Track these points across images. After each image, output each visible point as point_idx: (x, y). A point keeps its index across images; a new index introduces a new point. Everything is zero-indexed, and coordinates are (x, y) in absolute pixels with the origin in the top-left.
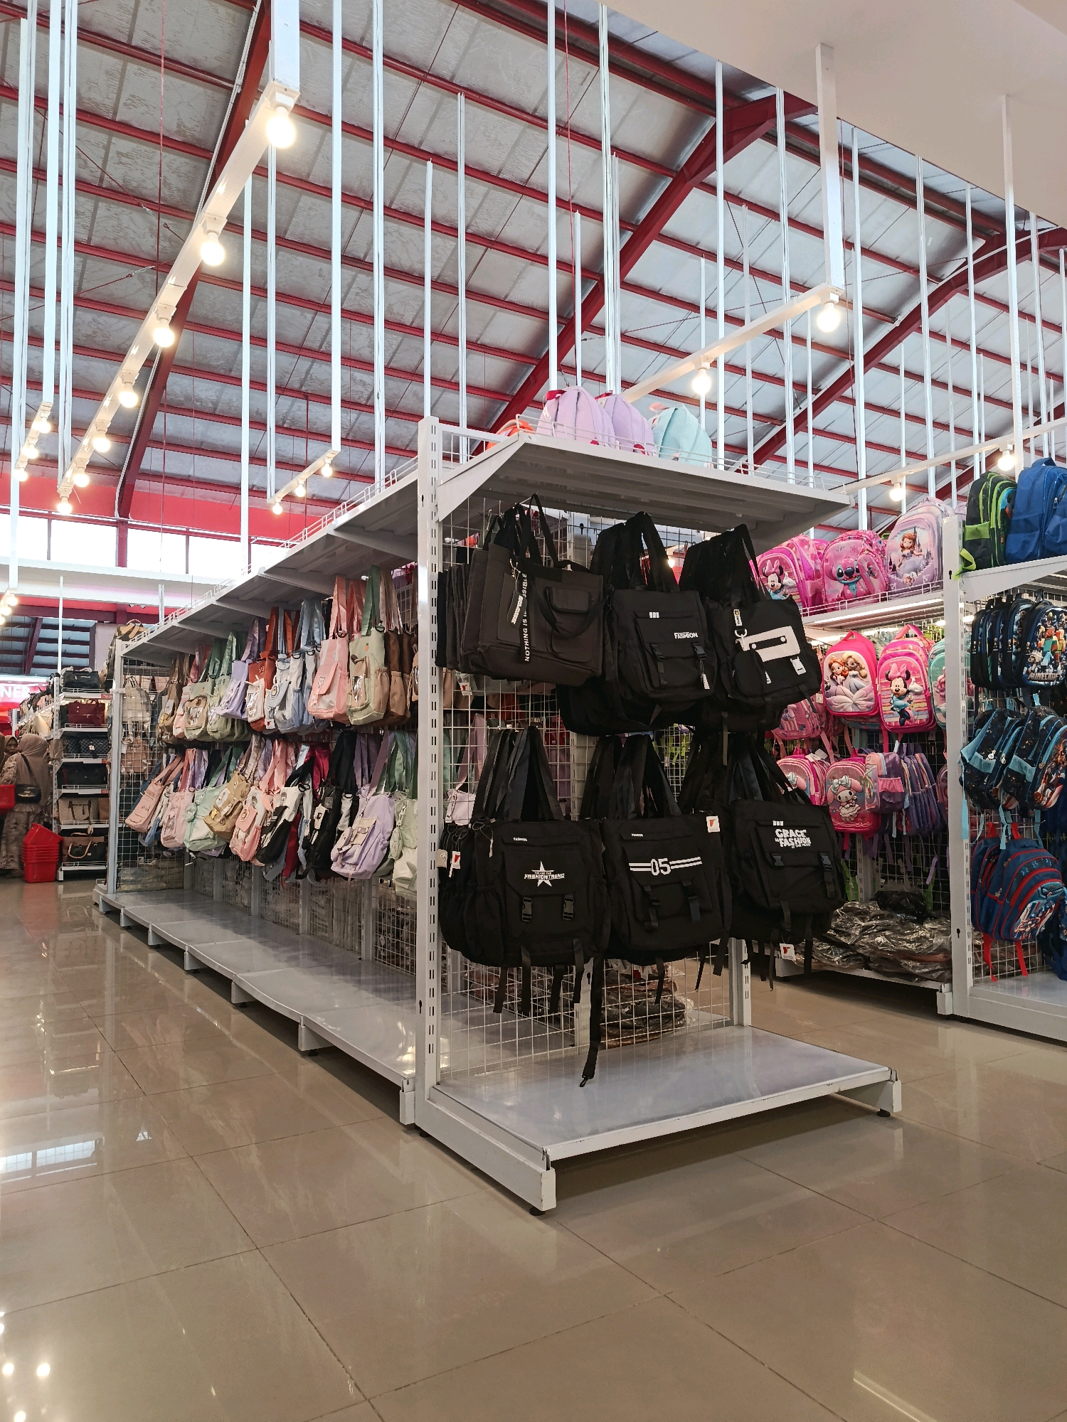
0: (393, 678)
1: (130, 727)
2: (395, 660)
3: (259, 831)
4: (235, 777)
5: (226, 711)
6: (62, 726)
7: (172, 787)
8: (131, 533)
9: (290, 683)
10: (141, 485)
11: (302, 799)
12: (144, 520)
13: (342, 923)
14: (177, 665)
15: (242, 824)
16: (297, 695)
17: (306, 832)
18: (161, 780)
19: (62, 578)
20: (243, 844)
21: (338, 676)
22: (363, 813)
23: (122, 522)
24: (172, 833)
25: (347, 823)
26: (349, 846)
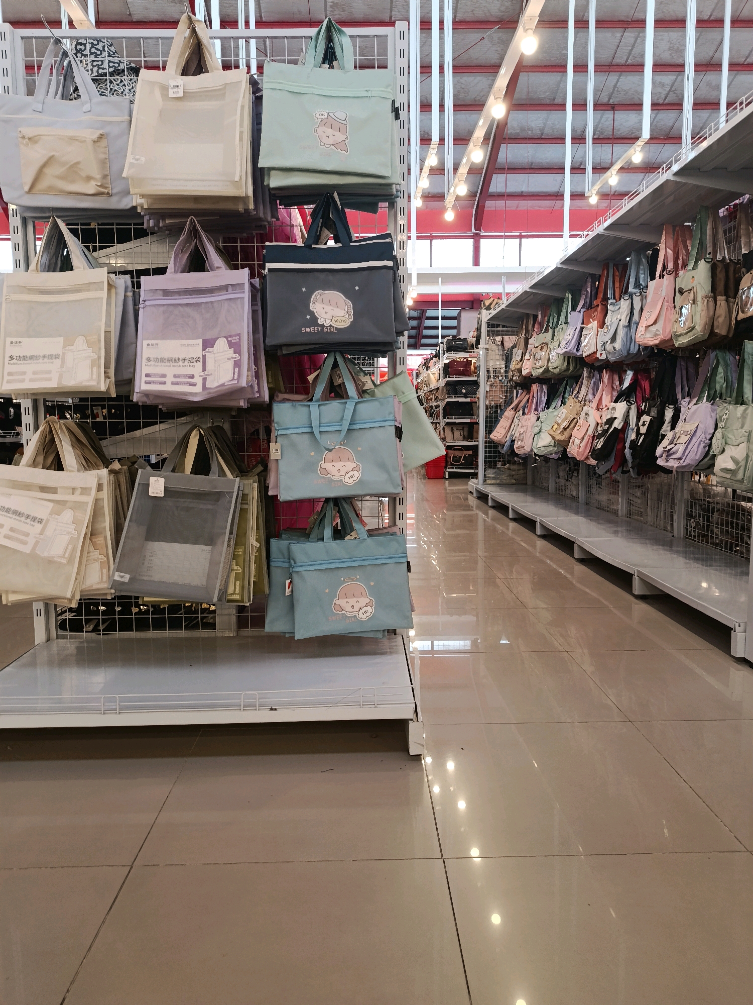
0: (718, 303)
1: (492, 372)
2: (721, 287)
3: (591, 439)
4: (570, 401)
5: (565, 350)
6: (446, 377)
7: (521, 412)
8: (483, 242)
9: (620, 320)
10: (490, 205)
11: (628, 412)
12: (491, 231)
13: (656, 511)
14: (524, 324)
15: (577, 434)
16: (625, 329)
17: (633, 436)
18: (512, 409)
19: (440, 279)
20: (578, 449)
21: (665, 308)
22: (685, 419)
23: (477, 234)
24: (523, 444)
25: (669, 428)
26: (673, 445)
